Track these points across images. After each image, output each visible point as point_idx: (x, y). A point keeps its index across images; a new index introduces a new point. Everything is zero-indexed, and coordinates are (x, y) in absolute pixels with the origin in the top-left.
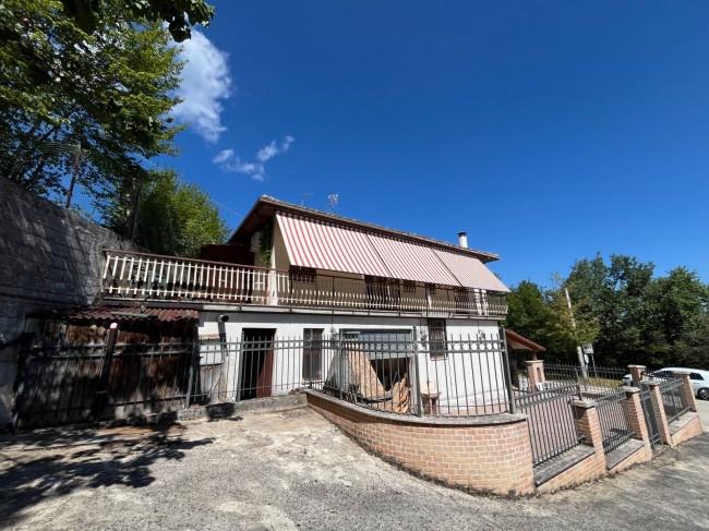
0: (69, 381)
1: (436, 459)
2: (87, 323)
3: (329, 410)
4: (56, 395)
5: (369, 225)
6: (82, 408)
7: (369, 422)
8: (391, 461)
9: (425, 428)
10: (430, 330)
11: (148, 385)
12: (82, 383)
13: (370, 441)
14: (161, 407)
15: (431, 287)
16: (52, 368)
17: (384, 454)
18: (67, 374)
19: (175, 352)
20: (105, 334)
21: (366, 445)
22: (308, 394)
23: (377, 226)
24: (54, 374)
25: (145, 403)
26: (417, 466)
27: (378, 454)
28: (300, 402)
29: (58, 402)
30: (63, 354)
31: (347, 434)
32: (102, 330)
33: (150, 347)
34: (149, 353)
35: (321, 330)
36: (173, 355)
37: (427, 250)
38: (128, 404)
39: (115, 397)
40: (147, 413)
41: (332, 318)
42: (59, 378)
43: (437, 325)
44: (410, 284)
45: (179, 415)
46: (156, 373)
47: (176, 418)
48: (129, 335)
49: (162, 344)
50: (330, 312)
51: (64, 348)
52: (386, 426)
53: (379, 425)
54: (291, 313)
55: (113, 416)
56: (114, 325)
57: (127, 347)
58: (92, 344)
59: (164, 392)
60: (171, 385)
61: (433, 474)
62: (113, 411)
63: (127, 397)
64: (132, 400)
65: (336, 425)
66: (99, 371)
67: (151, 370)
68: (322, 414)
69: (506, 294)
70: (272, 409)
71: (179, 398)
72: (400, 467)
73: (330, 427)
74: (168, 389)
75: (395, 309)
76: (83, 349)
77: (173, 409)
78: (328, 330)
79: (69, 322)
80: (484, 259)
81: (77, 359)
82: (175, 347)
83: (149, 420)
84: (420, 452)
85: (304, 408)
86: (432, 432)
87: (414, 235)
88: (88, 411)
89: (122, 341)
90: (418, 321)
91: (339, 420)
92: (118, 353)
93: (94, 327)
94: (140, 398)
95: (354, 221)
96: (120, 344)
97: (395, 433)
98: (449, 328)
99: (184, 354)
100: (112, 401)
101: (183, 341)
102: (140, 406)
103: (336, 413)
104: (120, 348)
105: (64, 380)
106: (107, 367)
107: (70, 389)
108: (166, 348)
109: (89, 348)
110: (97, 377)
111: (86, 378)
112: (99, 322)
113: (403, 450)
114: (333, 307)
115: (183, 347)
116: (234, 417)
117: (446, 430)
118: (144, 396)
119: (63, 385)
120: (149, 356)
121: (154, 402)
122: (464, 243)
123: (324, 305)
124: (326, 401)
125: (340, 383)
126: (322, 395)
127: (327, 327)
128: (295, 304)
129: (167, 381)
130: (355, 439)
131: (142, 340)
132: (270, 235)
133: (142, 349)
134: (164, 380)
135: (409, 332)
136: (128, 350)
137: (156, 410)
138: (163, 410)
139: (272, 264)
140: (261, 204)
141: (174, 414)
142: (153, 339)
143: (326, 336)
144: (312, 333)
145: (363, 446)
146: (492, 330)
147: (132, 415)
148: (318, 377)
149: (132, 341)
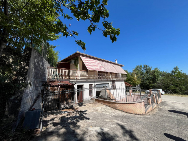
0: (52, 100)
1: (131, 110)
2: (54, 86)
3: (103, 102)
4: (50, 103)
5: (99, 58)
6: (55, 106)
7: (116, 104)
8: (122, 111)
9: (128, 104)
10: (113, 83)
11: (67, 100)
14: (69, 104)
15: (111, 73)
16: (48, 97)
18: (51, 98)
20: (57, 89)
22: (95, 99)
23: (101, 59)
24: (49, 99)
25: (66, 104)
26: (127, 111)
27: (119, 110)
28: (94, 101)
29: (51, 105)
30: (50, 94)
31: (110, 107)
32: (57, 88)
35: (92, 84)
36: (71, 93)
37: (111, 64)
39: (61, 102)
40: (67, 106)
41: (94, 82)
42: (50, 100)
43: (114, 82)
44: (107, 73)
45: (74, 106)
46: (68, 97)
49: (69, 90)
51: (50, 93)
53: (119, 104)
54: (87, 81)
55: (61, 108)
56: (60, 87)
57: (62, 91)
58: (55, 91)
59: (70, 101)
60: (71, 99)
61: (130, 112)
62: (61, 106)
63: (63, 103)
64: (64, 103)
66: (58, 97)
67: (67, 96)
69: (126, 74)
71: (73, 102)
72: (124, 112)
73: (105, 106)
74: (70, 100)
75: (107, 79)
76: (54, 93)
77: (72, 105)
78: (94, 84)
79: (50, 86)
80: (121, 66)
81: (53, 95)
82: (71, 91)
84: (127, 109)
86: (130, 105)
87: (108, 61)
88: (56, 107)
90: (110, 81)
91: (106, 104)
92: (60, 93)
93: (55, 87)
94: (65, 103)
95: (96, 57)
96: (61, 91)
97: (122, 105)
98: (116, 82)
99: (73, 92)
100: (60, 104)
101: (72, 89)
105: (51, 100)
106: (59, 96)
107: (52, 102)
108: (69, 91)
109: (55, 92)
110: (57, 99)
111: (55, 99)
112: (56, 86)
114: (95, 79)
116: (83, 105)
118: (66, 102)
119: (51, 101)
121: (68, 103)
122: (116, 62)
123: (93, 79)
124: (102, 100)
125: (104, 96)
126: (101, 99)
127: (93, 84)
128: (88, 79)
129: (70, 98)
130: (112, 107)
131: (65, 90)
132: (77, 61)
133: (65, 92)
134: (69, 98)
135: (109, 84)
136: (62, 92)
137: (68, 105)
138: (70, 105)
139: (78, 68)
140: (77, 53)
141: (72, 106)
142: (67, 89)
143: (93, 86)
144: (91, 85)
145: (115, 109)
146: (123, 83)
147: (64, 107)
148: (92, 95)
149: (63, 90)
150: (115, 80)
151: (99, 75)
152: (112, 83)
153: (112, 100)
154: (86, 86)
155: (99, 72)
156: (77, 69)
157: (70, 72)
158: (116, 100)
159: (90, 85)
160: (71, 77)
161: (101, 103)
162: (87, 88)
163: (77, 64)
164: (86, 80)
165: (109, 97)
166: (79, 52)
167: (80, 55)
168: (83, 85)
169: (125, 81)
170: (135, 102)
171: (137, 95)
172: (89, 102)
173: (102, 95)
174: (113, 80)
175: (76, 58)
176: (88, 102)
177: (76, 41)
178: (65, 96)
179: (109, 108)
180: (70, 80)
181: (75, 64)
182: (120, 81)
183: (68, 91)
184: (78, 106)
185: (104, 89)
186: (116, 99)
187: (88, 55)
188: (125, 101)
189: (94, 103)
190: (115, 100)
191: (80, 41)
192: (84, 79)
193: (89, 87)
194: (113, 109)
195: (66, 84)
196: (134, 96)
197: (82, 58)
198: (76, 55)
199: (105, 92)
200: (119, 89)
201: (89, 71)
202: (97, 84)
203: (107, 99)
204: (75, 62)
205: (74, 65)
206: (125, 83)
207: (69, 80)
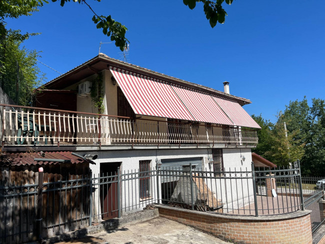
0: (16, 212)
1: (269, 239)
2: (21, 168)
3: (183, 218)
4: (10, 224)
5: (172, 78)
6: (28, 232)
7: (224, 222)
9: (262, 223)
10: (214, 157)
11: (66, 211)
12: (25, 213)
13: (225, 234)
14: (74, 227)
15: (209, 125)
16: (4, 204)
17: (236, 240)
18: (15, 208)
19: (80, 186)
20: (34, 176)
21: (221, 237)
22: (159, 208)
23: (177, 79)
24: (6, 208)
25: (64, 224)
27: (232, 241)
28: (155, 214)
29: (12, 228)
30: (10, 193)
31: (204, 231)
32: (32, 173)
33: (64, 184)
34: (64, 188)
35: (149, 161)
36: (79, 188)
37: (208, 97)
38: (55, 226)
39: (46, 220)
40: (67, 231)
41: (156, 152)
42: (10, 211)
43: (217, 153)
44: (196, 124)
45: (89, 231)
46: (69, 202)
47: (87, 233)
48: (50, 176)
49: (72, 180)
50: (156, 148)
51: (10, 190)
52: (237, 224)
53: (232, 224)
54: (133, 150)
55: (47, 238)
56: (41, 169)
57: (50, 185)
58: (27, 184)
59: (76, 215)
60: (79, 210)
62: (47, 232)
63: (53, 222)
64: (57, 224)
65: (192, 226)
66: (35, 204)
67: (66, 201)
68: (177, 221)
69: (257, 130)
70: (140, 221)
71: (85, 219)
73: (188, 231)
74: (78, 213)
75: (195, 143)
76: (22, 189)
77: (82, 227)
79: (10, 168)
80: (242, 103)
81: (19, 197)
82: (80, 182)
83: (71, 236)
84: (260, 237)
85: (157, 218)
86: (266, 225)
87: (200, 86)
88: (31, 234)
89: (46, 180)
90: (206, 151)
91: (193, 223)
92: (44, 190)
93: (27, 171)
94: (61, 222)
95: (162, 75)
96: (45, 183)
97: (243, 227)
98: (224, 155)
99: (85, 188)
100: (44, 224)
101: (84, 178)
102: (62, 227)
103: (191, 219)
104: (46, 186)
105: (13, 212)
106: (39, 201)
107: (18, 218)
108: (75, 183)
109: (26, 188)
110: (34, 209)
111: (26, 210)
112: (30, 168)
113: (249, 236)
114: (158, 144)
115: (85, 181)
116: (119, 228)
117: (274, 222)
118: (64, 220)
119: (13, 216)
120: (64, 190)
121: (70, 224)
122: (227, 90)
123: (153, 143)
124: (181, 212)
125: (187, 199)
126: (175, 208)
127: (153, 159)
128: (135, 143)
130: (212, 234)
131: (58, 179)
132: (100, 85)
133: (60, 185)
134: (75, 206)
135: (201, 158)
136: (50, 187)
137: (71, 228)
138: (77, 229)
139: (103, 110)
140: (98, 60)
141: (85, 230)
142: (66, 178)
143: (153, 165)
144: (144, 164)
145: (220, 237)
146: (248, 156)
147: (58, 234)
148: (148, 196)
149: (52, 180)
150: (223, 146)
151: (170, 130)
152: (211, 156)
153: (212, 209)
154: (130, 165)
155: (170, 121)
156: (100, 110)
157: (75, 120)
158: (225, 211)
159: (141, 162)
160: (81, 138)
161: (179, 219)
162: (132, 174)
163: (101, 95)
164: (130, 148)
165: (204, 202)
166: (106, 57)
167: (108, 66)
168: (119, 164)
169: (252, 150)
170: (284, 217)
171: (290, 195)
172: (139, 218)
173: (180, 195)
174: (216, 146)
175: (96, 75)
176: (135, 218)
177: (94, 19)
178: (59, 199)
179: (200, 234)
180: (78, 149)
181: (93, 94)
182: (237, 149)
183: (70, 183)
184: (104, 232)
185: (187, 176)
186: (225, 206)
187: (137, 67)
188: (253, 213)
189: (156, 220)
190: (220, 211)
191: (109, 19)
192: (123, 143)
193: (140, 170)
194: (213, 238)
195: (62, 160)
196: (280, 197)
197: (116, 75)
198: (96, 66)
199: (189, 185)
200: (233, 175)
201: (140, 117)
202: (163, 161)
203: (195, 209)
204: (93, 89)
205: (90, 99)
206: (253, 156)
207: (72, 149)
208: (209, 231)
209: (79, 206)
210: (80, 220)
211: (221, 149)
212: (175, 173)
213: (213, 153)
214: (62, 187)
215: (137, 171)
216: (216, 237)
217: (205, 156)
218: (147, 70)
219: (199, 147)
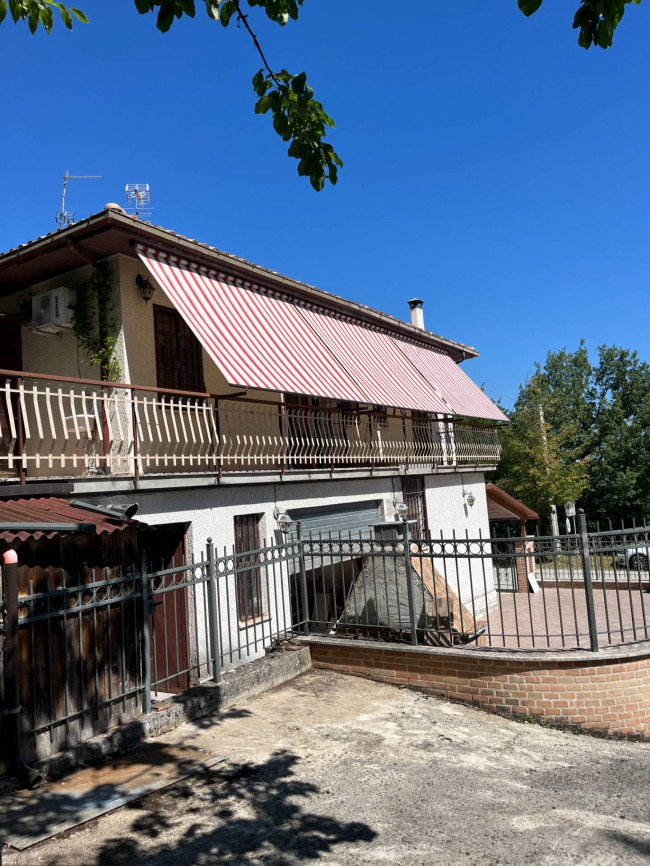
1: (629, 707)
3: (388, 667)
5: (297, 282)
8: (560, 725)
9: (612, 667)
10: (407, 499)
11: (82, 677)
13: (515, 702)
14: (107, 719)
17: (546, 717)
19: (115, 599)
21: (504, 710)
22: (311, 646)
23: (311, 288)
25: (80, 717)
26: (603, 724)
27: (536, 719)
28: (302, 663)
31: (454, 700)
33: (74, 595)
34: (75, 608)
36: (113, 605)
37: (384, 340)
38: (56, 725)
40: (87, 735)
41: (274, 491)
45: (147, 727)
46: (91, 649)
47: (143, 735)
48: (33, 574)
49: (94, 584)
50: (277, 478)
52: (547, 674)
53: (532, 675)
54: (219, 486)
55: (35, 762)
56: (11, 556)
57: (38, 602)
59: (110, 687)
60: (116, 671)
61: (626, 729)
62: (34, 745)
63: (51, 714)
64: (60, 717)
65: (415, 689)
67: (81, 646)
68: (368, 677)
70: (269, 685)
71: (133, 695)
72: (577, 729)
73: (409, 701)
74: (113, 679)
75: (367, 463)
77: (127, 718)
78: (271, 514)
80: (458, 355)
82: (116, 588)
83: (105, 749)
84: (606, 703)
85: (309, 672)
86: (621, 670)
87: (365, 308)
89: (25, 588)
91: (420, 680)
92: (22, 617)
94: (72, 712)
95: (274, 274)
96: (22, 597)
97: (564, 681)
100: (26, 724)
101: (125, 574)
102: (74, 724)
103: (412, 670)
104: (25, 605)
106: (8, 653)
108: (102, 591)
113: (579, 704)
114: (282, 467)
115: (128, 584)
116: (224, 710)
117: (639, 663)
118: (79, 706)
120: (76, 615)
121: (95, 713)
123: (270, 466)
124: (379, 651)
125: (395, 615)
126: (362, 643)
127: (267, 508)
128: (226, 467)
129: (110, 659)
130: (476, 704)
131: (58, 582)
132: (103, 302)
133: (62, 601)
134: (106, 658)
135: (377, 503)
136: (37, 608)
137: (100, 728)
138: (113, 726)
139: (117, 372)
140: (104, 225)
141: (137, 728)
142: (78, 577)
143: (268, 529)
144: (246, 525)
145: (500, 711)
147: (64, 747)
148: (258, 612)
149: (40, 586)
150: (426, 470)
152: (399, 495)
153: (465, 639)
154: (210, 529)
155: (295, 401)
156: (106, 374)
159: (239, 521)
160: (38, 458)
161: (375, 671)
163: (108, 329)
164: (212, 481)
166: (128, 215)
167: (133, 243)
168: (183, 527)
169: (489, 477)
172: (267, 677)
174: (413, 471)
175: (89, 269)
176: (258, 679)
178: (63, 642)
179: (447, 708)
181: (82, 326)
182: (456, 477)
183: (88, 593)
184: (186, 728)
186: (495, 629)
187: (210, 249)
189: (308, 679)
190: (483, 641)
192: (195, 468)
193: (238, 547)
194: (482, 715)
195: (71, 526)
196: (551, 592)
198: (96, 242)
202: (294, 514)
203: (422, 642)
204: (79, 309)
205: (72, 340)
206: (490, 494)
207: (63, 488)
208: (469, 697)
209: (115, 659)
210: (121, 699)
211: (421, 477)
212: (316, 547)
213: (404, 488)
214: (69, 607)
215: (230, 553)
216: (490, 711)
217: (386, 497)
218: (236, 258)
219: (375, 474)
